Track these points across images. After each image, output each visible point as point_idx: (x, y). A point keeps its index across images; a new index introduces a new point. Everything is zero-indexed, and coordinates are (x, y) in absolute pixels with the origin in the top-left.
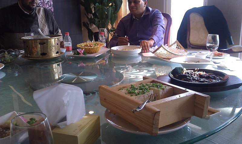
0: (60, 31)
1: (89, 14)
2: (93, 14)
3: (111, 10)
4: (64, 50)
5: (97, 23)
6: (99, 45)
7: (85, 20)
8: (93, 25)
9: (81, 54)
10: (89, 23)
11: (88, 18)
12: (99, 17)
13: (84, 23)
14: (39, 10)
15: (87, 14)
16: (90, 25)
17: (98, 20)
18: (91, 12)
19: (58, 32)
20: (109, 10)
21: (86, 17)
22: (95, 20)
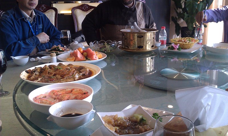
0: (155, 25)
1: (179, 9)
2: (182, 9)
3: (202, 6)
4: (159, 44)
5: (186, 18)
6: (194, 41)
7: (174, 14)
8: (181, 20)
9: (175, 49)
10: (177, 17)
11: (177, 12)
12: (189, 12)
13: (173, 17)
14: (139, 4)
15: (176, 9)
16: (178, 19)
17: (187, 15)
18: (181, 7)
19: (153, 25)
20: (200, 5)
21: (175, 12)
22: (184, 15)
